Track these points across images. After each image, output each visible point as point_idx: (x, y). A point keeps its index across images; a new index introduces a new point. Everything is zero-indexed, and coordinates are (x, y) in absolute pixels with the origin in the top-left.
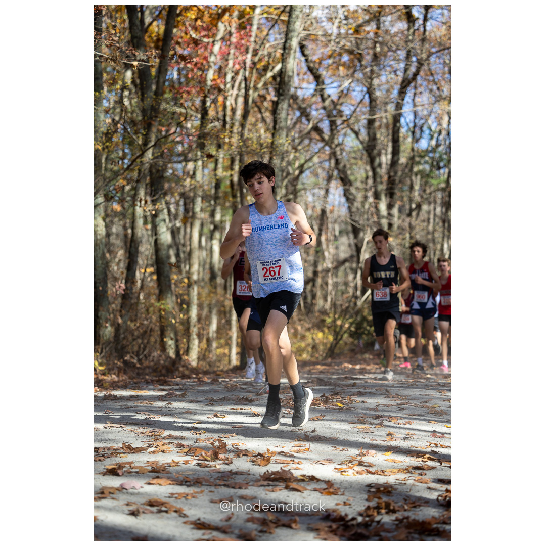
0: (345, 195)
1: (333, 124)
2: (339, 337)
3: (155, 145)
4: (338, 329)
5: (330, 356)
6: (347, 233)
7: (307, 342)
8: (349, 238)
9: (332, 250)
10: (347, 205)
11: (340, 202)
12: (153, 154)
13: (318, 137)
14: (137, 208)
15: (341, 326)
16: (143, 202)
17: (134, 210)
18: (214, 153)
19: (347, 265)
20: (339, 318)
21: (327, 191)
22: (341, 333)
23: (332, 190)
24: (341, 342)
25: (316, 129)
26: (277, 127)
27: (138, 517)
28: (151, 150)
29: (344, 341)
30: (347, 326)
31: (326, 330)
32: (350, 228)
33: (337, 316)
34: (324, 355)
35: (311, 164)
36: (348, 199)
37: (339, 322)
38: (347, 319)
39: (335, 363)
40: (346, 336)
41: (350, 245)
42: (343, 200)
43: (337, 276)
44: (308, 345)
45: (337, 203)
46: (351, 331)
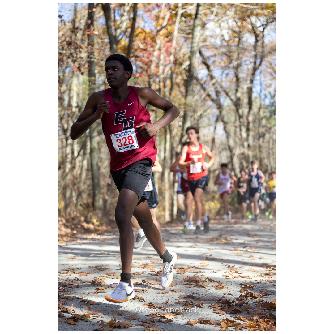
0: (224, 129)
1: (217, 93)
13: (209, 99)
21: (215, 128)
23: (218, 128)
25: (209, 95)
26: (187, 94)
31: (216, 202)
42: (224, 132)
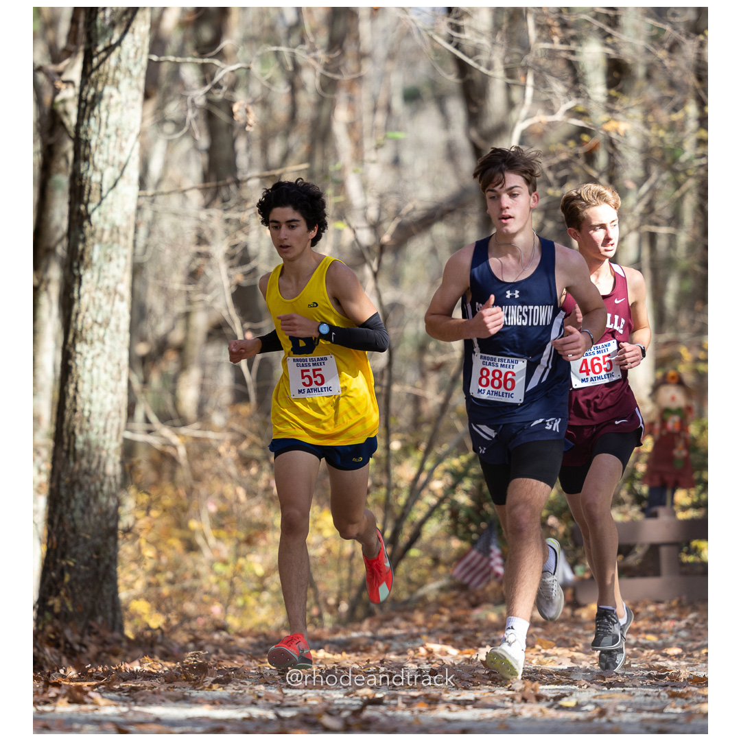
2: (407, 532)
4: (402, 500)
5: (370, 614)
6: (440, 101)
8: (446, 123)
9: (377, 174)
15: (416, 490)
19: (441, 230)
20: (405, 451)
22: (417, 515)
24: (414, 552)
29: (428, 549)
30: (437, 485)
32: (450, 78)
33: (396, 445)
34: (344, 607)
37: (406, 472)
38: (439, 460)
39: (391, 637)
40: (433, 528)
41: (451, 153)
43: (396, 280)
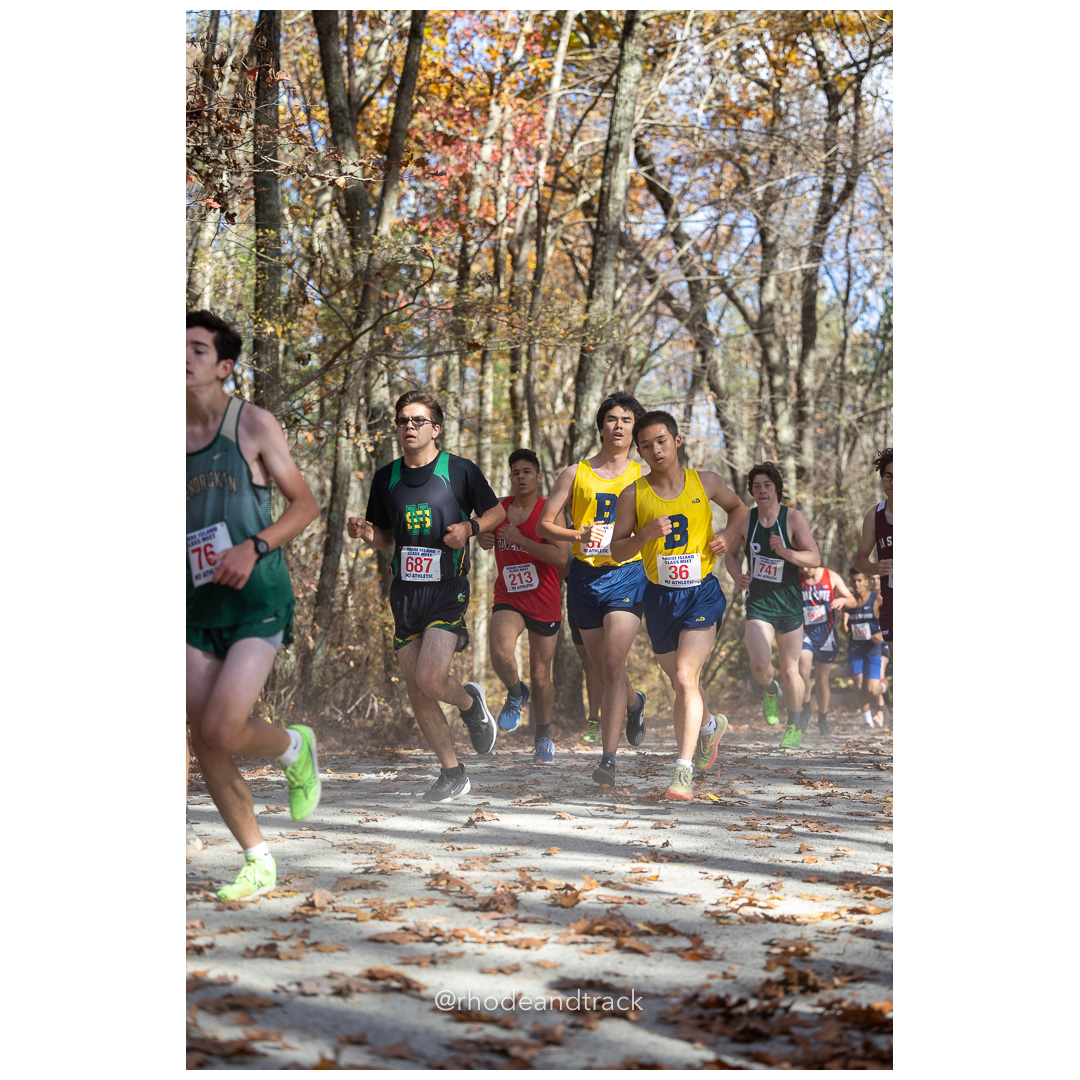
0: (718, 415)
1: (695, 288)
3: (374, 327)
7: (651, 683)
10: (721, 433)
11: (709, 429)
12: (371, 341)
13: (668, 311)
14: (343, 441)
16: (352, 430)
17: (337, 443)
18: (481, 341)
21: (689, 409)
26: (595, 292)
27: (350, 1000)
28: (367, 335)
35: (656, 360)
36: (723, 424)
42: (715, 424)
44: (654, 689)
45: (704, 429)
46: (731, 663)
